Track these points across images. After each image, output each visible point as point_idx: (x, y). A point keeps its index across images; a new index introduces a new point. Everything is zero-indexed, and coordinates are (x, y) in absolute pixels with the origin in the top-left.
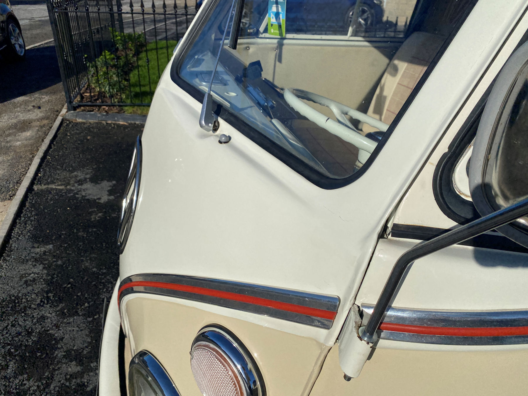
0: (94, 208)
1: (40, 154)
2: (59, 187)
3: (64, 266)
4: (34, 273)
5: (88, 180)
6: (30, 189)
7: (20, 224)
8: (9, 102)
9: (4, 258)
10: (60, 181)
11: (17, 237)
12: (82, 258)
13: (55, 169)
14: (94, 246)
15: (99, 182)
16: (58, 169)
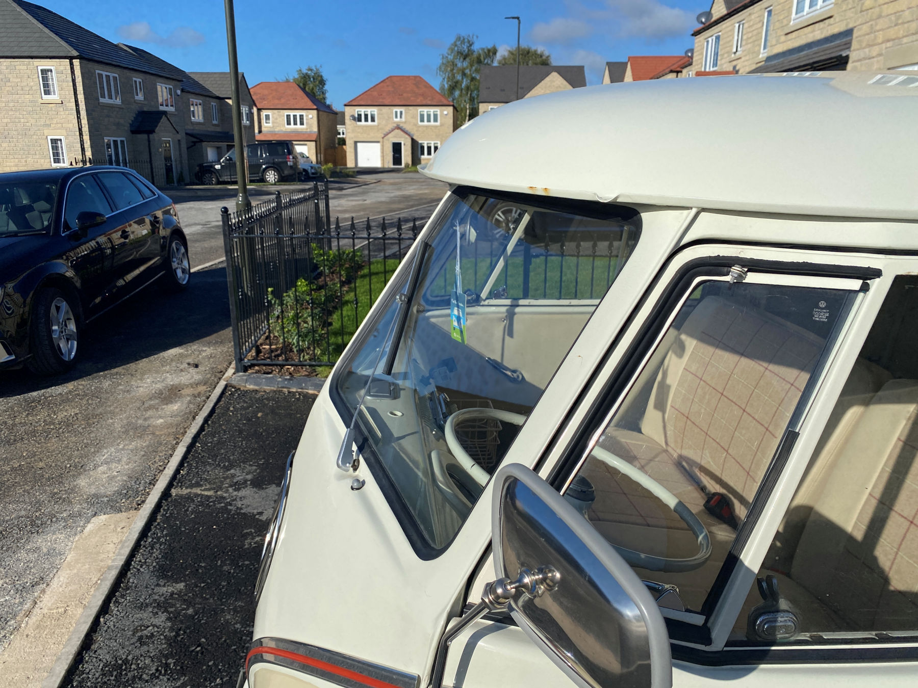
0: (251, 528)
1: (187, 439)
2: (206, 493)
3: (196, 617)
4: (154, 626)
5: (249, 482)
6: (166, 494)
7: (144, 548)
8: (156, 356)
9: (117, 599)
10: (209, 483)
11: (139, 567)
12: (223, 607)
13: (205, 464)
14: (243, 588)
15: (264, 486)
16: (209, 464)
